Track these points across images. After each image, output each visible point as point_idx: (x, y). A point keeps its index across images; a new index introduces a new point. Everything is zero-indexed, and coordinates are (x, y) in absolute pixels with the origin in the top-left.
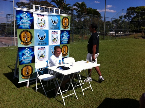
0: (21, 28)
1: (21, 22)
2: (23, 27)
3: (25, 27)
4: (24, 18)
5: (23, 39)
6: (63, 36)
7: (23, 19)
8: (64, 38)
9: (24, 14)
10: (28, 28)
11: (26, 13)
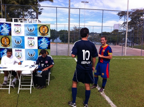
0: (2, 35)
1: (2, 31)
2: (4, 34)
3: (5, 34)
4: (4, 28)
5: (3, 43)
6: (41, 42)
8: (42, 44)
9: (4, 25)
10: (7, 35)
11: (6, 25)
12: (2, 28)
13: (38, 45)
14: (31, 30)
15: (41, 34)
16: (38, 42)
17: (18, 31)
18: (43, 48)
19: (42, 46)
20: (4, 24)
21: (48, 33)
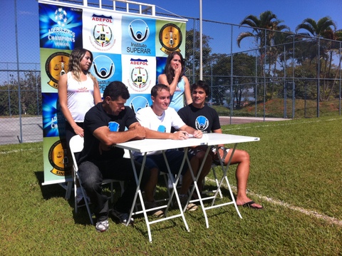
0: (51, 46)
1: (50, 33)
2: (56, 44)
4: (59, 23)
5: (53, 74)
7: (56, 25)
9: (59, 13)
10: (68, 48)
11: (65, 13)
12: (52, 23)
13: (156, 82)
14: (139, 36)
15: (164, 49)
16: (157, 73)
17: (102, 37)
20: (60, 10)
21: (180, 48)
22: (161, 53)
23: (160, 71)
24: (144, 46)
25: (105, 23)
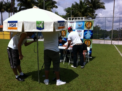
13: (84, 36)
14: (80, 25)
15: (86, 28)
16: (84, 34)
18: (87, 38)
19: (87, 37)
21: (92, 27)
22: (85, 29)
23: (85, 33)
24: (81, 27)
25: (72, 23)
